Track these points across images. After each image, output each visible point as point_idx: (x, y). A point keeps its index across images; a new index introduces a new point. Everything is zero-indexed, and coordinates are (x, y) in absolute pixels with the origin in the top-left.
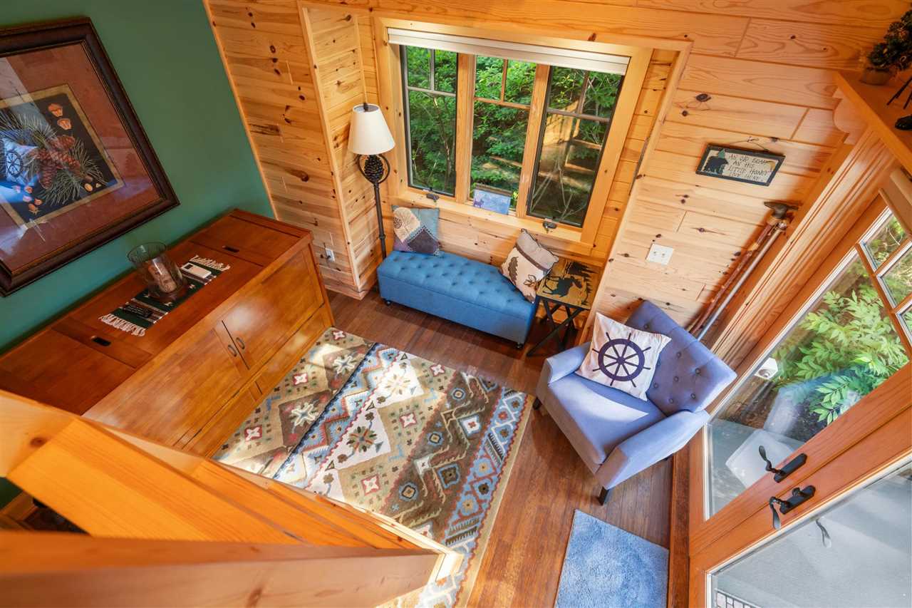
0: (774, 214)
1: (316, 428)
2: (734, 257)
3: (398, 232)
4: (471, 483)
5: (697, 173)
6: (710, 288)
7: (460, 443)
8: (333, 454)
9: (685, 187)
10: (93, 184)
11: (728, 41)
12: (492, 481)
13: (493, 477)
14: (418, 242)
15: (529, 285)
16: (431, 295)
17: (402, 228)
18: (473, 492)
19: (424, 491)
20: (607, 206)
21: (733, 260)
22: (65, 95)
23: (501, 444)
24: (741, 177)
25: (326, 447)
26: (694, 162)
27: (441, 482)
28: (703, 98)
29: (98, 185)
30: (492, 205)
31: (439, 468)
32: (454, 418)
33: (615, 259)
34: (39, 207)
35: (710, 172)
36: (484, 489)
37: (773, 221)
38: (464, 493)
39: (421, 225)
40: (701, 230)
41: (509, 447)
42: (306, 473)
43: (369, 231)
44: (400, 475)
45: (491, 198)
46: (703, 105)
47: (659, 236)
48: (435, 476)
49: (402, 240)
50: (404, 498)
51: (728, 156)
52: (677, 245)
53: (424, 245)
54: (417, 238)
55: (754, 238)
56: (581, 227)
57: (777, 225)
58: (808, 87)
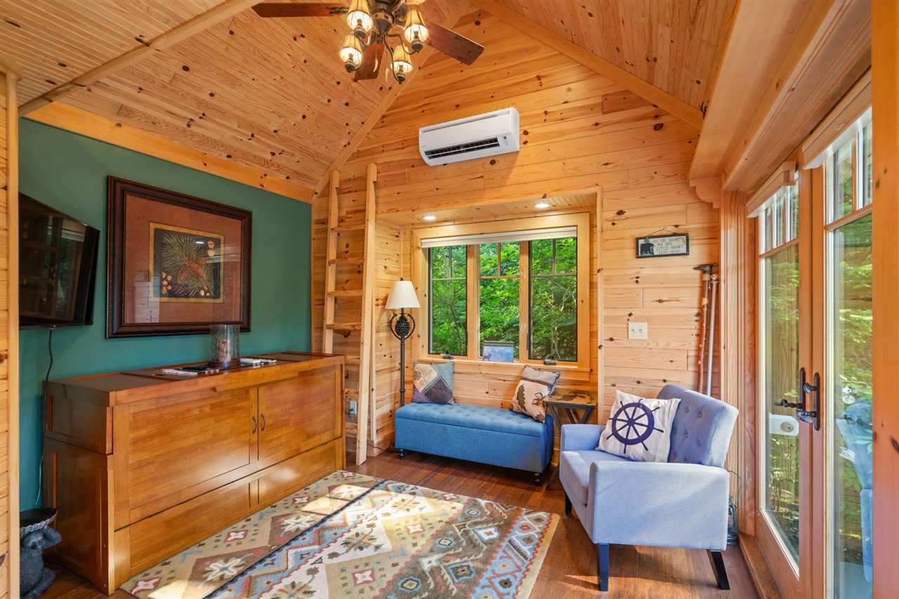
0: (704, 272)
1: (308, 533)
2: (697, 318)
3: (417, 383)
4: (490, 579)
5: (637, 258)
6: (692, 353)
7: (474, 546)
8: (323, 552)
9: (635, 271)
10: (206, 292)
11: (621, 182)
12: (516, 578)
13: (517, 574)
14: (434, 390)
15: (537, 404)
16: (445, 429)
17: (421, 379)
18: (492, 585)
19: (430, 583)
20: (592, 330)
21: (697, 321)
22: (220, 240)
23: (526, 549)
24: (668, 253)
25: (316, 547)
26: (631, 252)
27: (451, 577)
28: (620, 213)
29: (208, 294)
30: (498, 356)
31: (450, 565)
32: (468, 528)
33: (603, 345)
34: (169, 291)
35: (646, 255)
36: (506, 584)
37: (707, 277)
38: (480, 586)
39: (438, 374)
40: (660, 301)
41: (535, 551)
42: (287, 566)
43: (391, 391)
44: (400, 570)
45: (497, 350)
46: (623, 216)
47: (630, 315)
48: (444, 571)
49: (420, 392)
50: (404, 590)
51: (651, 241)
52: (647, 319)
53: (439, 395)
54: (433, 388)
55: (702, 295)
56: (576, 361)
57: (711, 280)
58: (678, 193)
